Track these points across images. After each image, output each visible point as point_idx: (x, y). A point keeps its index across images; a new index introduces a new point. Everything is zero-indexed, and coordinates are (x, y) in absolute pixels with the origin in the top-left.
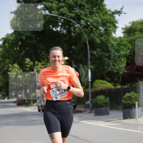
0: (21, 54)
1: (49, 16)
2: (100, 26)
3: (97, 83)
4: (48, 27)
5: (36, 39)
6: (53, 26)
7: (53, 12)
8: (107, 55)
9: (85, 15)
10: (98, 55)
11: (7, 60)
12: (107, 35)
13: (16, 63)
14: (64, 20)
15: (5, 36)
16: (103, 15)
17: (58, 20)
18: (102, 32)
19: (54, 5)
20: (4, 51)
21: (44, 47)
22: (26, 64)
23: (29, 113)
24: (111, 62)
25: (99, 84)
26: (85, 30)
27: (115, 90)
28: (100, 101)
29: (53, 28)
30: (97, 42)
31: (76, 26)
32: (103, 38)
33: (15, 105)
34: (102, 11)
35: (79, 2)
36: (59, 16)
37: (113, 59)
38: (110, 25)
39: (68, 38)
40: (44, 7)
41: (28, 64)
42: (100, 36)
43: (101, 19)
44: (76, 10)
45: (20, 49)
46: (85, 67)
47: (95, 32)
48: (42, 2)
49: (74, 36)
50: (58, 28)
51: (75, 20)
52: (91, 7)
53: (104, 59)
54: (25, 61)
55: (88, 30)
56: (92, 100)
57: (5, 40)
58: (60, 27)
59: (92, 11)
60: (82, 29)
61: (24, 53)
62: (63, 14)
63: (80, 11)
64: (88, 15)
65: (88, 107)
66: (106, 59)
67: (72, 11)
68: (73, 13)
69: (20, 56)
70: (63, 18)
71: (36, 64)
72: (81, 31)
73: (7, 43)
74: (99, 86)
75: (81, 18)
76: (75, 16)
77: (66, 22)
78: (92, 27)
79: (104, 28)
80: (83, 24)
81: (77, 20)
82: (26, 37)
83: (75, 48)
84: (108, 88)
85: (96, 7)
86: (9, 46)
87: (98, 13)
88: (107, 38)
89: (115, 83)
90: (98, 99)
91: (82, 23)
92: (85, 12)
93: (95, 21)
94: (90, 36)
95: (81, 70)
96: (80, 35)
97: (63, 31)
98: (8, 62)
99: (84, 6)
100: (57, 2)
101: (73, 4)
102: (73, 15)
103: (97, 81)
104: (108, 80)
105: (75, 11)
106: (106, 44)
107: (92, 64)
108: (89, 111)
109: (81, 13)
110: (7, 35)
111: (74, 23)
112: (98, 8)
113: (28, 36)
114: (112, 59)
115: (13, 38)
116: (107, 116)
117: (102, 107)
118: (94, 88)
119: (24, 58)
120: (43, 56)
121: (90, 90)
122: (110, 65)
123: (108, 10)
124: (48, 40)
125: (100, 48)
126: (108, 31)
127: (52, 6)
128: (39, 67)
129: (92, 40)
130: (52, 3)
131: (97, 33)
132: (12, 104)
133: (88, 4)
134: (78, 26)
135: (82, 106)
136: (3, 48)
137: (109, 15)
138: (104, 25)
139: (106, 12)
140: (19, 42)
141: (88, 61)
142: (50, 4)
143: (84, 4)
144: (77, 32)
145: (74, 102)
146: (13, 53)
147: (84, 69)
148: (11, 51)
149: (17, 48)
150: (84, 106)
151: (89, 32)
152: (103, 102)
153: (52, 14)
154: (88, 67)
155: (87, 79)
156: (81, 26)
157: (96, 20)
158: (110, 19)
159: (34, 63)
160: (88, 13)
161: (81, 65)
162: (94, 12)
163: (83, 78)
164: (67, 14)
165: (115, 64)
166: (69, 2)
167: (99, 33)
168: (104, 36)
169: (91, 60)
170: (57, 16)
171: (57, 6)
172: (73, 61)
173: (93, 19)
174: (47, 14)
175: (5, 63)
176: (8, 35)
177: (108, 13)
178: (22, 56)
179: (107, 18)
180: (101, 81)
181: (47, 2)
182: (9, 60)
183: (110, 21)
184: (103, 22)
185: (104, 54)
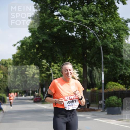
0: (38, 55)
1: (65, 22)
2: (113, 33)
3: (110, 85)
4: (64, 32)
5: (53, 43)
6: (69, 31)
7: (69, 18)
8: (120, 59)
9: (99, 23)
10: (111, 59)
11: (25, 61)
12: (120, 41)
13: (33, 64)
14: (79, 26)
15: (23, 39)
16: (116, 23)
17: (74, 26)
18: (115, 39)
19: (70, 12)
20: (22, 52)
21: (60, 50)
22: (43, 65)
23: (45, 110)
24: (123, 66)
25: (112, 86)
26: (99, 36)
27: (127, 92)
28: (113, 101)
29: (68, 33)
30: (110, 47)
31: (91, 32)
32: (116, 44)
33: (32, 102)
34: (115, 19)
35: (93, 10)
36: (74, 22)
37: (126, 63)
38: (122, 32)
39: (82, 43)
40: (60, 14)
41: (45, 65)
42: (113, 42)
43: (115, 26)
44: (91, 17)
45: (37, 51)
46: (99, 69)
47: (108, 38)
48: (58, 9)
49: (88, 41)
50: (73, 33)
51: (89, 26)
52: (104, 15)
53: (117, 63)
54: (42, 62)
55: (102, 36)
56: (105, 100)
57: (23, 42)
58: (75, 33)
59: (106, 19)
60: (96, 35)
61: (41, 55)
62: (78, 21)
63: (94, 19)
64: (102, 23)
65: (102, 107)
66: (119, 63)
67: (87, 18)
68: (88, 20)
69: (37, 57)
70: (78, 24)
71: (52, 65)
72: (95, 37)
73: (24, 46)
74: (112, 88)
75: (95, 25)
76: (90, 23)
77: (81, 28)
78: (105, 33)
79: (118, 35)
80: (97, 31)
81: (91, 27)
82: (43, 40)
83: (90, 52)
84: (120, 89)
85: (110, 15)
86: (27, 48)
87: (111, 21)
88: (120, 44)
89: (127, 85)
90: (111, 99)
91: (96, 29)
92: (99, 19)
93: (108, 28)
94: (103, 42)
95: (95, 72)
96: (94, 40)
97: (78, 36)
98: (26, 62)
99: (98, 14)
100: (73, 10)
101: (88, 12)
102: (88, 22)
103: (110, 83)
104: (120, 83)
105: (89, 18)
106: (119, 49)
107: (106, 67)
108: (102, 110)
109: (95, 21)
110: (24, 38)
111: (89, 29)
112: (111, 16)
113: (45, 39)
114: (124, 63)
115: (31, 41)
116: (119, 115)
117: (115, 106)
118: (107, 89)
119: (41, 60)
120: (59, 58)
121: (103, 91)
122: (122, 69)
123: (121, 18)
124: (63, 43)
125: (113, 53)
126: (121, 37)
127: (68, 13)
128: (55, 68)
129: (106, 45)
130: (68, 10)
131: (111, 39)
132: (29, 101)
133: (102, 12)
134: (92, 32)
135: (95, 105)
136: (21, 50)
137: (122, 23)
138: (117, 31)
139: (119, 21)
140: (36, 45)
141: (102, 64)
142: (66, 11)
143: (98, 12)
144: (91, 38)
145: (88, 101)
146: (30, 54)
147: (98, 71)
148: (28, 53)
149: (34, 50)
150: (97, 105)
151: (102, 38)
152: (115, 102)
153: (67, 20)
154: (102, 70)
155: (101, 81)
156: (95, 32)
157: (110, 27)
158: (123, 27)
159: (50, 64)
160: (102, 21)
161: (95, 68)
162: (108, 20)
163: (97, 80)
164: (82, 21)
165: (127, 68)
166: (84, 10)
167: (112, 39)
168: (117, 42)
169: (104, 64)
170: (72, 22)
171: (72, 13)
172: (87, 64)
173: (106, 26)
174: (63, 20)
175: (23, 63)
176: (26, 38)
177: (121, 21)
178: (38, 57)
179: (120, 25)
180: (113, 83)
181: (63, 9)
182: (27, 61)
183: (123, 29)
184: (116, 29)
185: (116, 58)
